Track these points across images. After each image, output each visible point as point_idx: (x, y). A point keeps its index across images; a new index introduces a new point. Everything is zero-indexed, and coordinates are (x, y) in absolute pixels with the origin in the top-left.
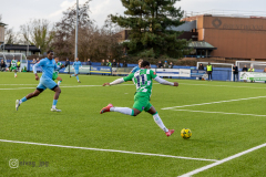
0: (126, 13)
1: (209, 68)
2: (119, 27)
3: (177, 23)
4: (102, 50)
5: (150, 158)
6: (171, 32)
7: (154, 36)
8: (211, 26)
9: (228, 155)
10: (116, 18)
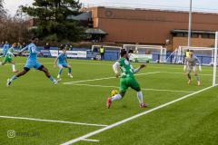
0: (34, 4)
1: (102, 50)
2: (28, 16)
3: (76, 14)
4: (14, 35)
5: (52, 124)
6: (72, 21)
7: (57, 23)
8: (104, 16)
9: (117, 121)
10: (26, 8)
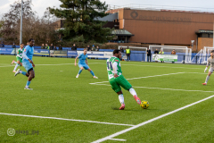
0: (61, 6)
1: (128, 51)
2: (55, 17)
3: (102, 15)
4: (42, 36)
5: (80, 123)
6: (98, 22)
7: (84, 25)
8: (130, 17)
9: (143, 121)
10: (53, 10)
